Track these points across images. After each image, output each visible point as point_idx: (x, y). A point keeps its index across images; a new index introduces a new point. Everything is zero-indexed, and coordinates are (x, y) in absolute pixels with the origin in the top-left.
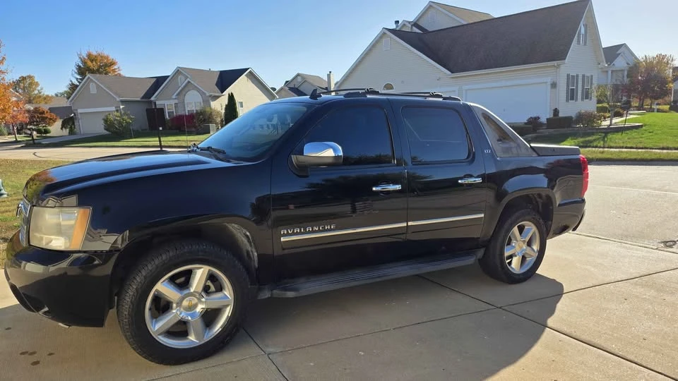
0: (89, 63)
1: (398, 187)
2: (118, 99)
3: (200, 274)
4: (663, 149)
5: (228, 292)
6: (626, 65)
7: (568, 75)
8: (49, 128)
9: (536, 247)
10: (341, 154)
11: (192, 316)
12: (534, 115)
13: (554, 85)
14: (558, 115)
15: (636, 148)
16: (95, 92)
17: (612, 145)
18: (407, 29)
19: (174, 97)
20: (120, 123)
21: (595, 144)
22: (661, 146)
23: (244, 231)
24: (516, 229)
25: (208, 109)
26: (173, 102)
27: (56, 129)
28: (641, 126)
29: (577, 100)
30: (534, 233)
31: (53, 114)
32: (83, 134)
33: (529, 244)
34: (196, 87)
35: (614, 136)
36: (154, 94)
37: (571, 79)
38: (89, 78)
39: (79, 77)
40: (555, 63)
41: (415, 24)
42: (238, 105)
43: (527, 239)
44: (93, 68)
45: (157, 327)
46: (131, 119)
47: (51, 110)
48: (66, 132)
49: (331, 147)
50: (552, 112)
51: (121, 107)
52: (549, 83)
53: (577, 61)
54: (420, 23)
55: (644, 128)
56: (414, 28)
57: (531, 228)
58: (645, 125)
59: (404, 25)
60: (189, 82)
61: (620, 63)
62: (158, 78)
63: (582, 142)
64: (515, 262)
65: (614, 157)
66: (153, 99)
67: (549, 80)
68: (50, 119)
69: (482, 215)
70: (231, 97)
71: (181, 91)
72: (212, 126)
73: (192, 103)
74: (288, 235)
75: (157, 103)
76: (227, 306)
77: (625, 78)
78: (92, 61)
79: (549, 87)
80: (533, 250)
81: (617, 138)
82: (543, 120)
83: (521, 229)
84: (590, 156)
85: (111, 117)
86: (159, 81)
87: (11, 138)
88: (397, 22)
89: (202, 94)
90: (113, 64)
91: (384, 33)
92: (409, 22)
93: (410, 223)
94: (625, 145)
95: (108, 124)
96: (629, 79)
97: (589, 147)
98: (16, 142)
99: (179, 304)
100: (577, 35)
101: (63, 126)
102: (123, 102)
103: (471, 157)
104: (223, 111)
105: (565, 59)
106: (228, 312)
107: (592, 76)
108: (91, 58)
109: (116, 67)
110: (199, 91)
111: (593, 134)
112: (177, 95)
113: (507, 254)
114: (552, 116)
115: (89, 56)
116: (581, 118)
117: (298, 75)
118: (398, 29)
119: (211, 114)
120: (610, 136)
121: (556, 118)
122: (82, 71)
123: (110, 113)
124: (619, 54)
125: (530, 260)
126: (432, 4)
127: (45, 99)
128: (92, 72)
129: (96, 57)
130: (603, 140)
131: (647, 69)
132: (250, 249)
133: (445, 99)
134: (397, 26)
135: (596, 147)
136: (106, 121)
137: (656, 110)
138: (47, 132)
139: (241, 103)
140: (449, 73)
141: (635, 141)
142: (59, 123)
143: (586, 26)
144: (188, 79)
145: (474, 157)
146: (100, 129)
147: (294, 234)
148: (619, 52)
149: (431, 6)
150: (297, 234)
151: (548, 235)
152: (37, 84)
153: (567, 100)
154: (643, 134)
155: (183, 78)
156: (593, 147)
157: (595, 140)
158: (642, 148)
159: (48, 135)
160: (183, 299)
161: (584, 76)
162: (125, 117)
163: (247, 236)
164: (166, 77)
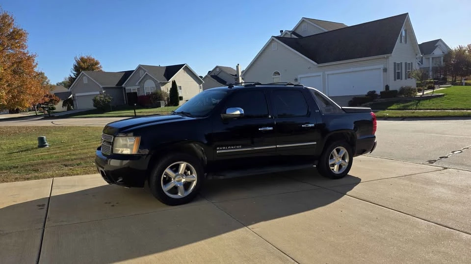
0: (82, 64)
1: (271, 128)
2: (101, 87)
3: (183, 166)
4: (454, 109)
5: (195, 175)
6: (442, 54)
7: (395, 63)
8: (55, 106)
9: (347, 161)
10: (243, 113)
11: (180, 184)
12: (372, 90)
13: (385, 70)
14: (389, 89)
15: (437, 109)
16: (87, 82)
17: (421, 107)
18: (288, 36)
19: (137, 84)
20: (103, 101)
21: (410, 107)
22: (453, 107)
23: (201, 147)
24: (335, 150)
25: (159, 91)
26: (136, 88)
27: (59, 107)
28: (444, 95)
29: (402, 79)
30: (346, 153)
31: (57, 97)
32: (79, 110)
33: (343, 158)
34: (151, 77)
35: (424, 102)
36: (124, 82)
37: (397, 66)
38: (83, 73)
39: (75, 73)
40: (385, 56)
41: (293, 32)
42: (178, 88)
43: (342, 156)
44: (85, 67)
45: (166, 189)
46: (110, 99)
47: (56, 94)
48: (65, 109)
49: (239, 110)
50: (385, 87)
51: (103, 91)
52: (382, 69)
53: (400, 53)
54: (297, 32)
55: (445, 96)
56: (293, 35)
57: (344, 151)
58: (446, 95)
59: (286, 33)
60: (147, 74)
61: (437, 52)
62: (126, 72)
63: (403, 107)
64: (336, 168)
65: (420, 115)
66: (123, 86)
67: (382, 66)
68: (56, 100)
69: (315, 143)
70: (174, 83)
71: (141, 80)
72: (162, 103)
73: (149, 87)
74: (220, 150)
75: (126, 88)
76: (194, 181)
77: (442, 63)
78: (84, 63)
79: (382, 71)
80: (346, 162)
81: (426, 103)
82: (378, 93)
83: (338, 151)
84: (404, 115)
85: (98, 98)
86: (127, 74)
87: (32, 113)
88: (282, 31)
89: (155, 82)
90: (97, 63)
91: (273, 40)
92: (289, 31)
93: (277, 146)
94: (429, 108)
95: (96, 103)
96: (444, 63)
97: (406, 110)
98: (36, 116)
99: (174, 179)
100: (399, 37)
101: (64, 105)
102: (104, 88)
103: (309, 114)
104: (169, 92)
105: (392, 53)
106: (194, 183)
107: (412, 63)
108: (83, 60)
109: (99, 66)
110: (153, 80)
111: (410, 101)
112: (139, 83)
113: (330, 163)
114: (385, 90)
115: (82, 59)
116: (403, 91)
117: (217, 67)
118: (282, 36)
119: (161, 95)
120: (421, 102)
121: (388, 91)
122: (78, 69)
123: (97, 95)
124: (437, 46)
125: (344, 168)
126: (305, 19)
127: (51, 87)
128: (84, 69)
129: (86, 59)
130: (417, 105)
131: (456, 55)
132: (203, 156)
133: (295, 85)
134: (282, 34)
135: (411, 109)
136: (94, 100)
137: (464, 84)
138: (53, 109)
139: (180, 87)
140: (316, 64)
141: (438, 105)
142: (61, 103)
143: (406, 31)
144: (146, 73)
145: (310, 114)
146: (91, 106)
147: (222, 149)
148: (436, 45)
149: (303, 21)
150: (224, 149)
151: (354, 154)
152: (46, 78)
153: (395, 80)
154: (443, 100)
155: (143, 72)
156: (409, 109)
157: (411, 105)
158: (441, 109)
159: (54, 111)
160: (176, 176)
161: (406, 63)
162: (107, 98)
163: (202, 150)
164: (132, 72)
